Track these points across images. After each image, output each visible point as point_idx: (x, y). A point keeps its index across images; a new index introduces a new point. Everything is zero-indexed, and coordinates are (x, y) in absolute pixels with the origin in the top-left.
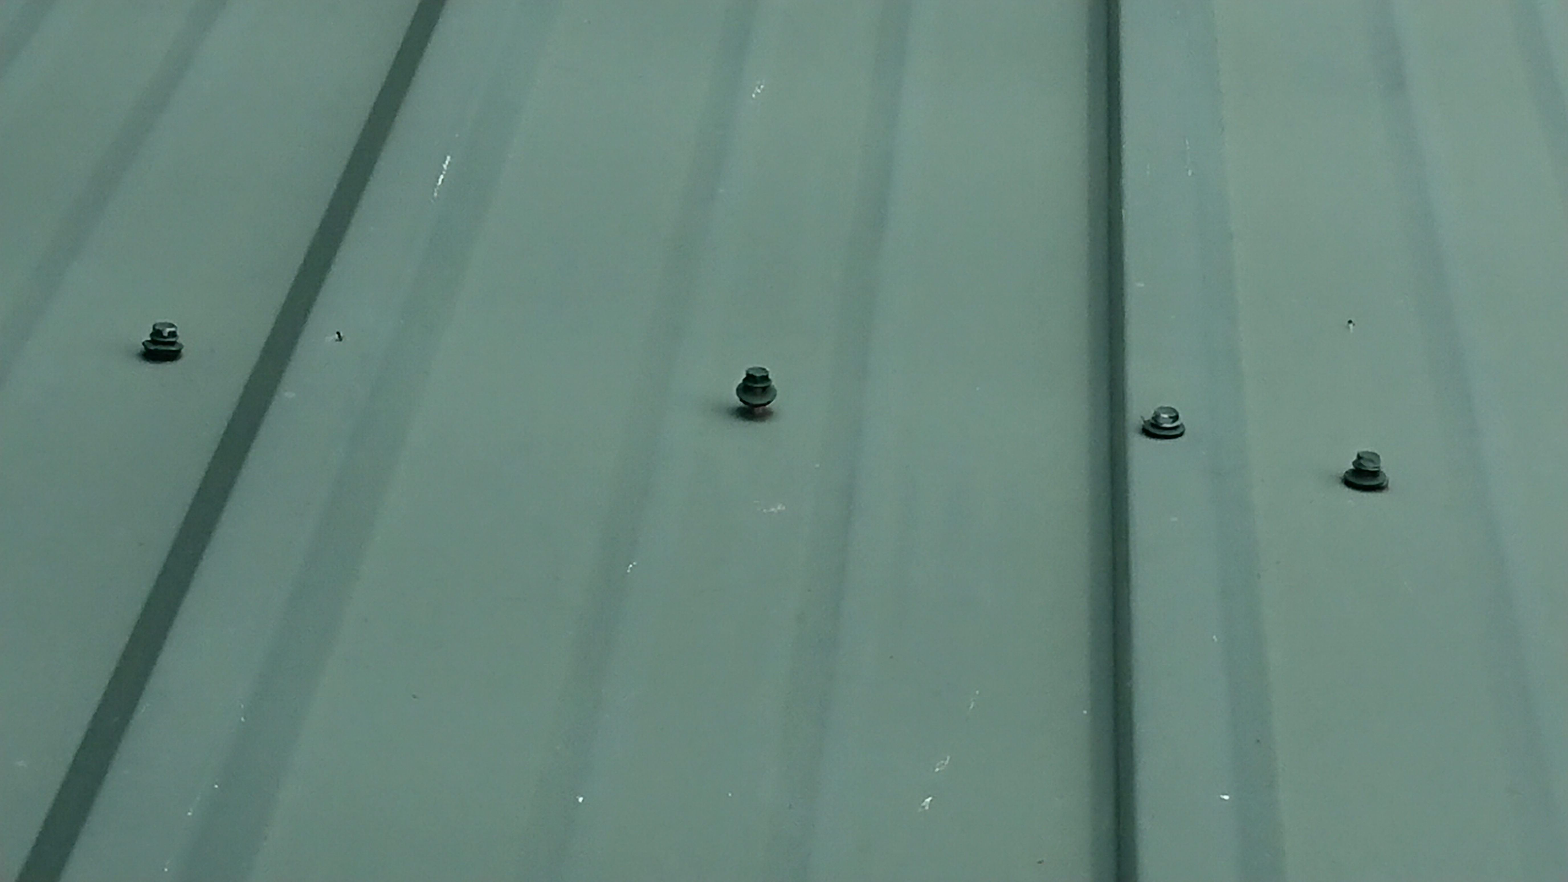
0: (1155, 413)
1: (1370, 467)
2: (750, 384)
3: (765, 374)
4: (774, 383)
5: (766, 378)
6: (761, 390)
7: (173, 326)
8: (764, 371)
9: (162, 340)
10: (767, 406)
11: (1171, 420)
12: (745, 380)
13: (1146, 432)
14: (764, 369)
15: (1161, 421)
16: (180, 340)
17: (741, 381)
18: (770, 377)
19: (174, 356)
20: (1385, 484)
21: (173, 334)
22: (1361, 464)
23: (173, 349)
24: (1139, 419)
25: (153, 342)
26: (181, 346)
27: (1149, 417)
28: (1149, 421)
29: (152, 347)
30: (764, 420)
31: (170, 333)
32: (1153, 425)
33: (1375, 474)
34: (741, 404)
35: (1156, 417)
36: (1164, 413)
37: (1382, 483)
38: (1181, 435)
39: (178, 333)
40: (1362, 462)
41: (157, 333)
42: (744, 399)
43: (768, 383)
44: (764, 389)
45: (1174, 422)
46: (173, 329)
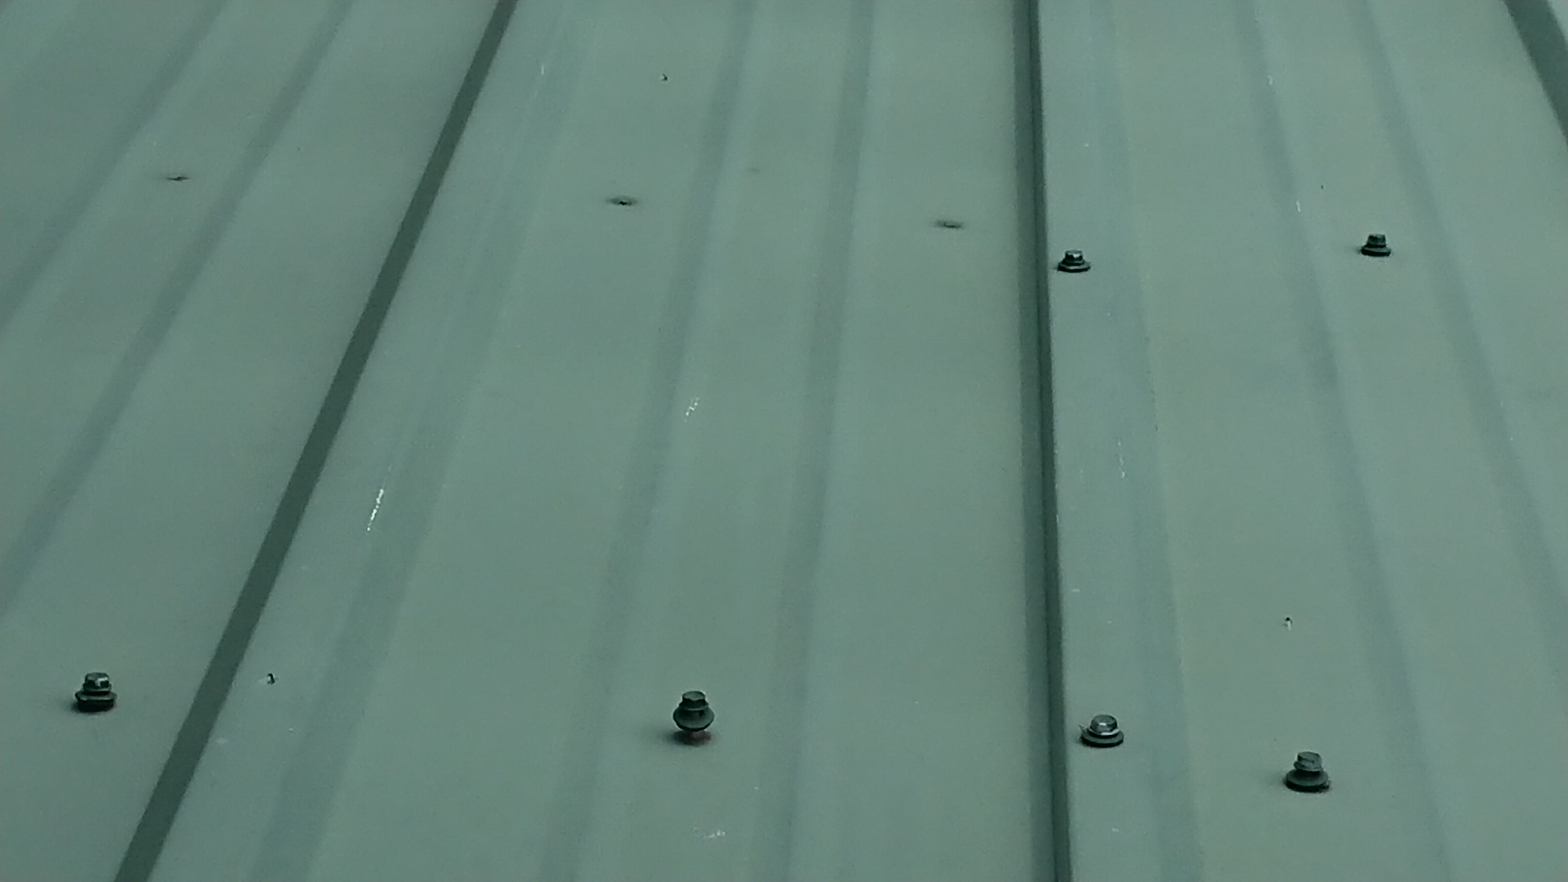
0: (1093, 721)
1: (1312, 768)
2: (686, 708)
3: (702, 698)
4: (710, 707)
5: (703, 702)
6: (698, 714)
7: (105, 675)
8: (699, 695)
9: (93, 690)
10: (706, 730)
11: (1109, 729)
12: (681, 704)
13: (1085, 742)
14: (701, 694)
15: (1100, 729)
16: (113, 690)
17: (678, 706)
18: (707, 700)
19: (107, 706)
20: (1327, 784)
21: (106, 684)
22: (1303, 766)
23: (106, 698)
24: (1079, 728)
25: (85, 692)
26: (115, 695)
27: (1087, 725)
28: (1088, 730)
29: (84, 698)
30: (703, 743)
31: (102, 683)
32: (1091, 734)
33: (1317, 774)
34: (679, 729)
35: (1094, 725)
36: (1102, 721)
37: (1325, 783)
38: (1119, 743)
39: (110, 682)
40: (1303, 763)
41: (89, 684)
42: (681, 723)
43: (706, 706)
44: (702, 713)
45: (1111, 731)
46: (106, 679)
